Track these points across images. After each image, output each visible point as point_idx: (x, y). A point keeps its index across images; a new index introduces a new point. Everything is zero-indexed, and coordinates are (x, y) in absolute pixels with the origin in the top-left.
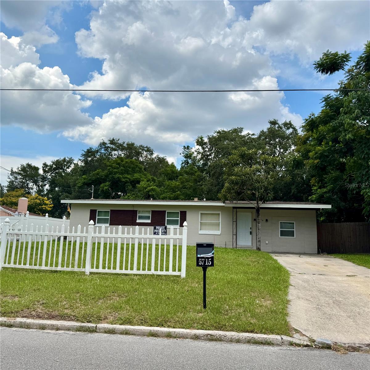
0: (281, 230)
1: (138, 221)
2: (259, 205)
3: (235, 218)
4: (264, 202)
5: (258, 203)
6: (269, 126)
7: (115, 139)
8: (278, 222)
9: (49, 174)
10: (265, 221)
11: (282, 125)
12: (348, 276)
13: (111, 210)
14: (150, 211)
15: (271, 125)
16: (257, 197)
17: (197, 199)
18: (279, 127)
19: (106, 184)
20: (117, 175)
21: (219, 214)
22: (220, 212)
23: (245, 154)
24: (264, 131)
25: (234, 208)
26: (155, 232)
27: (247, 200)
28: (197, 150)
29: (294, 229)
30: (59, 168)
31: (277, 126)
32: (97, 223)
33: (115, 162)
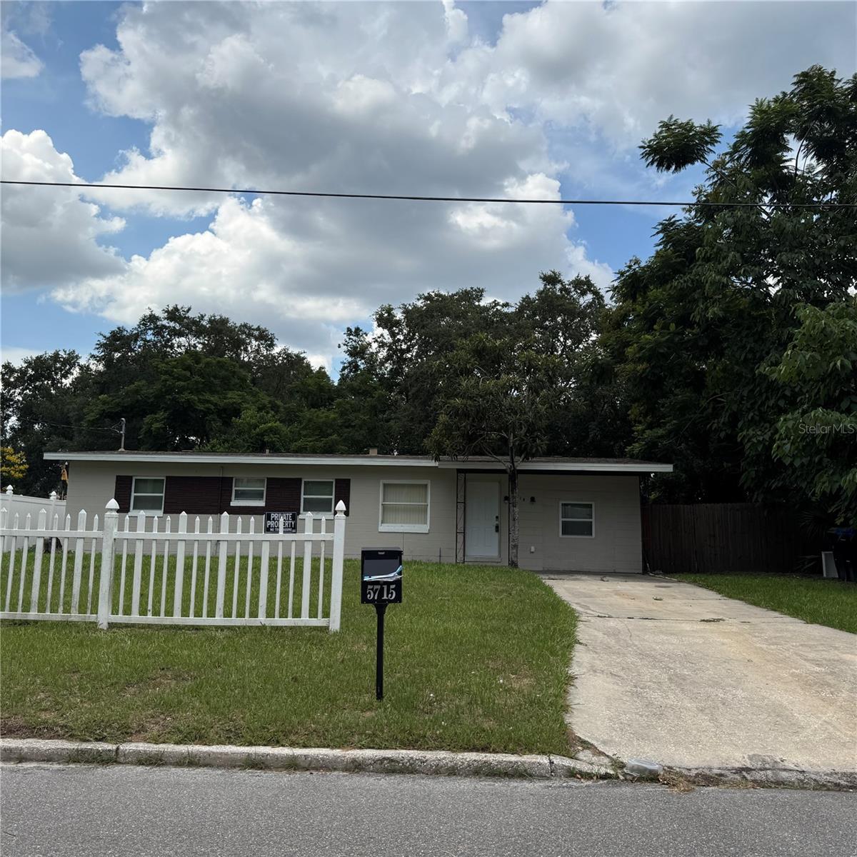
0: (563, 522)
1: (234, 503)
2: (516, 464)
3: (461, 494)
4: (526, 459)
5: (512, 459)
6: (540, 285)
7: (179, 307)
8: (558, 503)
9: (18, 391)
10: (530, 500)
11: (569, 285)
12: (704, 621)
13: (167, 477)
14: (263, 480)
15: (545, 285)
16: (511, 447)
17: (376, 450)
18: (564, 289)
19: (157, 416)
20: (186, 396)
21: (426, 485)
22: (429, 482)
23: (484, 348)
24: (530, 299)
25: (459, 471)
26: (270, 526)
27: (489, 453)
28: (379, 337)
29: (592, 518)
30: (43, 376)
31: (558, 286)
32: (134, 508)
33: (181, 362)
